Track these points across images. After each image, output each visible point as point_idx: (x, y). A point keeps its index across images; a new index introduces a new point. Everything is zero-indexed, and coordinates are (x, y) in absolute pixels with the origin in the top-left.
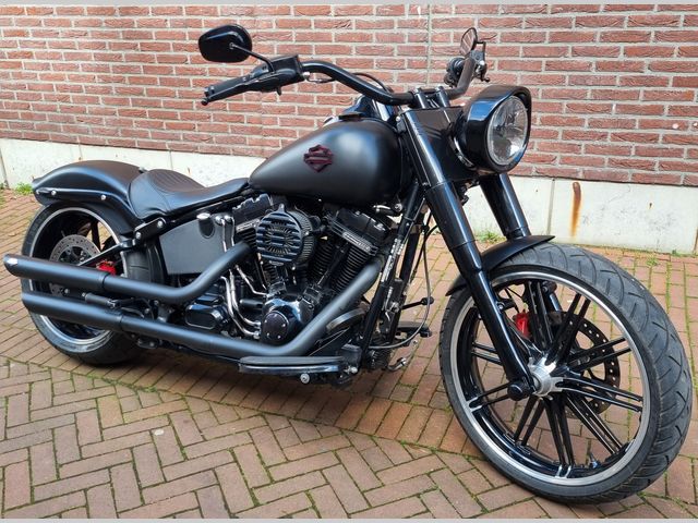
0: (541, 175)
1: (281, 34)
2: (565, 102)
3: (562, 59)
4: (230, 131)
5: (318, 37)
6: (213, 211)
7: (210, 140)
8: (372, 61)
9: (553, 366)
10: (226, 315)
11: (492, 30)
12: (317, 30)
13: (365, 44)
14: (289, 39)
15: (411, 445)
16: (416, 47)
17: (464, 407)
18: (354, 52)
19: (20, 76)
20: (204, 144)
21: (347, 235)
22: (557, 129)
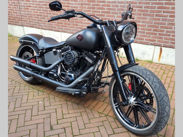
0: (152, 44)
1: (88, 4)
2: (160, 25)
3: (160, 14)
4: (75, 28)
5: (97, 5)
6: (57, 49)
7: (70, 30)
8: (110, 12)
9: (135, 98)
10: (57, 76)
11: (142, 5)
12: (97, 3)
13: (109, 7)
14: (90, 5)
15: (100, 113)
16: (122, 9)
17: (113, 105)
18: (106, 9)
19: (28, 11)
20: (69, 31)
21: (87, 58)
22: (157, 32)
